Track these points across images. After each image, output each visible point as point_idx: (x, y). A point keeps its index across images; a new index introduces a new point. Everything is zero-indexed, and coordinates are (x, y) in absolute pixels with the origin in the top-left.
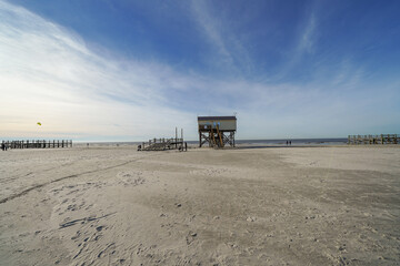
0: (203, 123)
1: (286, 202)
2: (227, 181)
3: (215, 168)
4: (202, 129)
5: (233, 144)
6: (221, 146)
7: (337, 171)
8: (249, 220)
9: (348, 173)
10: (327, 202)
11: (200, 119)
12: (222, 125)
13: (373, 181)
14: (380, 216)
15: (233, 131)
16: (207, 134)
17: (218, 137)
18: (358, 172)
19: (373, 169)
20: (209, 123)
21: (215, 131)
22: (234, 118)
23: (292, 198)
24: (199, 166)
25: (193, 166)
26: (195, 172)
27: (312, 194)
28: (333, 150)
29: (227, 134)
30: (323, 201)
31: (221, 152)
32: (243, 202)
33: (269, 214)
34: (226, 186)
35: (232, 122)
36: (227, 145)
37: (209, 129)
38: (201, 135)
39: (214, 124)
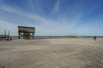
0: (20, 29)
1: (48, 55)
3: (25, 47)
4: (20, 31)
5: (33, 38)
6: (29, 39)
7: (61, 45)
8: (36, 64)
9: (63, 45)
10: (58, 53)
11: (19, 27)
12: (30, 30)
13: (68, 46)
14: (68, 55)
15: (34, 33)
16: (22, 34)
17: (28, 35)
18: (65, 44)
20: (24, 29)
21: (26, 32)
22: (34, 28)
23: (50, 54)
24: (17, 47)
25: (14, 47)
26: (15, 50)
27: (55, 52)
28: (61, 39)
29: (31, 34)
31: (28, 41)
32: (35, 58)
33: (43, 60)
34: (29, 54)
35: (33, 29)
36: (31, 38)
37: (24, 32)
38: (19, 34)
39: (26, 30)
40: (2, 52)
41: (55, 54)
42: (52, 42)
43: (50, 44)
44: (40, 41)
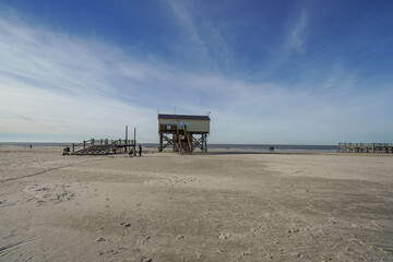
0: (165, 122)
1: (267, 215)
2: (195, 193)
3: (180, 177)
4: (163, 130)
5: (204, 149)
6: (189, 151)
7: (325, 180)
8: (222, 237)
9: (336, 182)
10: (312, 213)
11: (161, 117)
12: (191, 126)
13: (363, 191)
14: (368, 226)
15: (205, 133)
16: (170, 136)
17: (186, 140)
18: (347, 181)
19: (363, 178)
20: (175, 122)
21: (181, 132)
22: (207, 119)
23: (273, 210)
24: (157, 175)
25: (150, 175)
26: (152, 182)
27: (297, 205)
28: (321, 158)
29: (197, 137)
30: (309, 212)
31: (188, 158)
32: (215, 216)
33: (247, 229)
34: (193, 199)
35: (203, 122)
36: (197, 149)
37: (174, 130)
38: (162, 137)
39: (180, 124)
40: (122, 184)
41: (295, 215)
42: (278, 168)
43: (268, 172)
44: (230, 161)
